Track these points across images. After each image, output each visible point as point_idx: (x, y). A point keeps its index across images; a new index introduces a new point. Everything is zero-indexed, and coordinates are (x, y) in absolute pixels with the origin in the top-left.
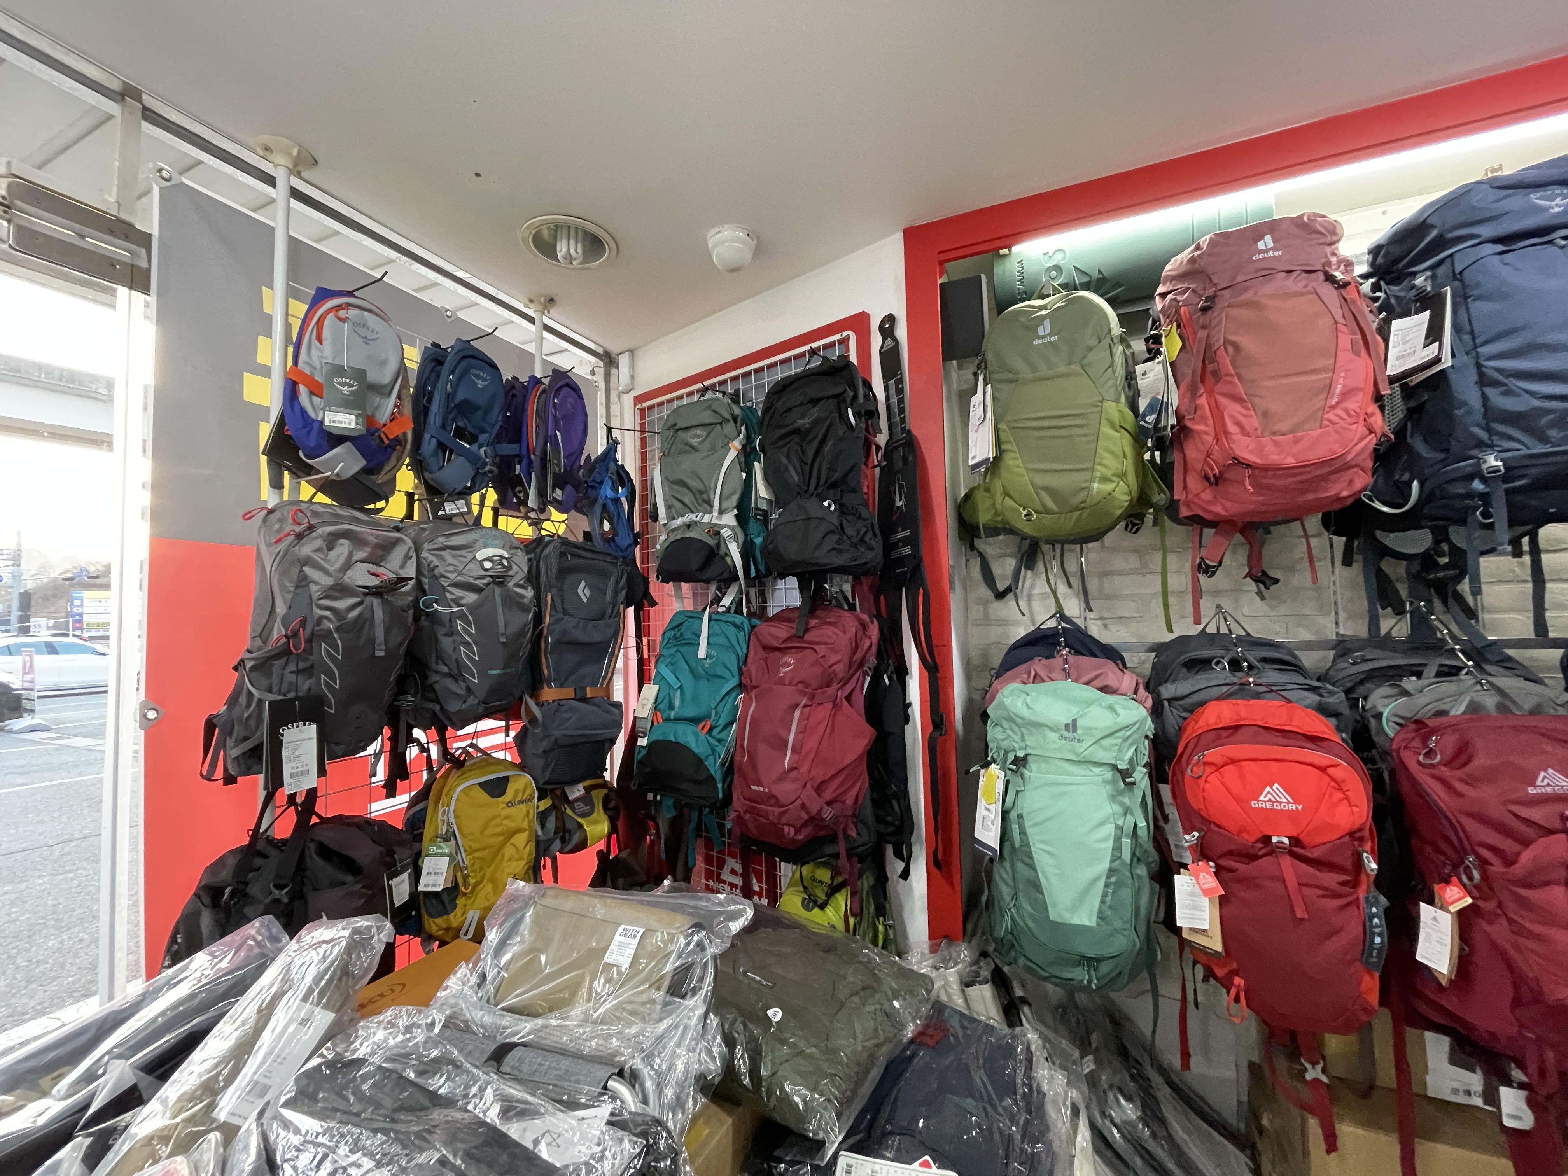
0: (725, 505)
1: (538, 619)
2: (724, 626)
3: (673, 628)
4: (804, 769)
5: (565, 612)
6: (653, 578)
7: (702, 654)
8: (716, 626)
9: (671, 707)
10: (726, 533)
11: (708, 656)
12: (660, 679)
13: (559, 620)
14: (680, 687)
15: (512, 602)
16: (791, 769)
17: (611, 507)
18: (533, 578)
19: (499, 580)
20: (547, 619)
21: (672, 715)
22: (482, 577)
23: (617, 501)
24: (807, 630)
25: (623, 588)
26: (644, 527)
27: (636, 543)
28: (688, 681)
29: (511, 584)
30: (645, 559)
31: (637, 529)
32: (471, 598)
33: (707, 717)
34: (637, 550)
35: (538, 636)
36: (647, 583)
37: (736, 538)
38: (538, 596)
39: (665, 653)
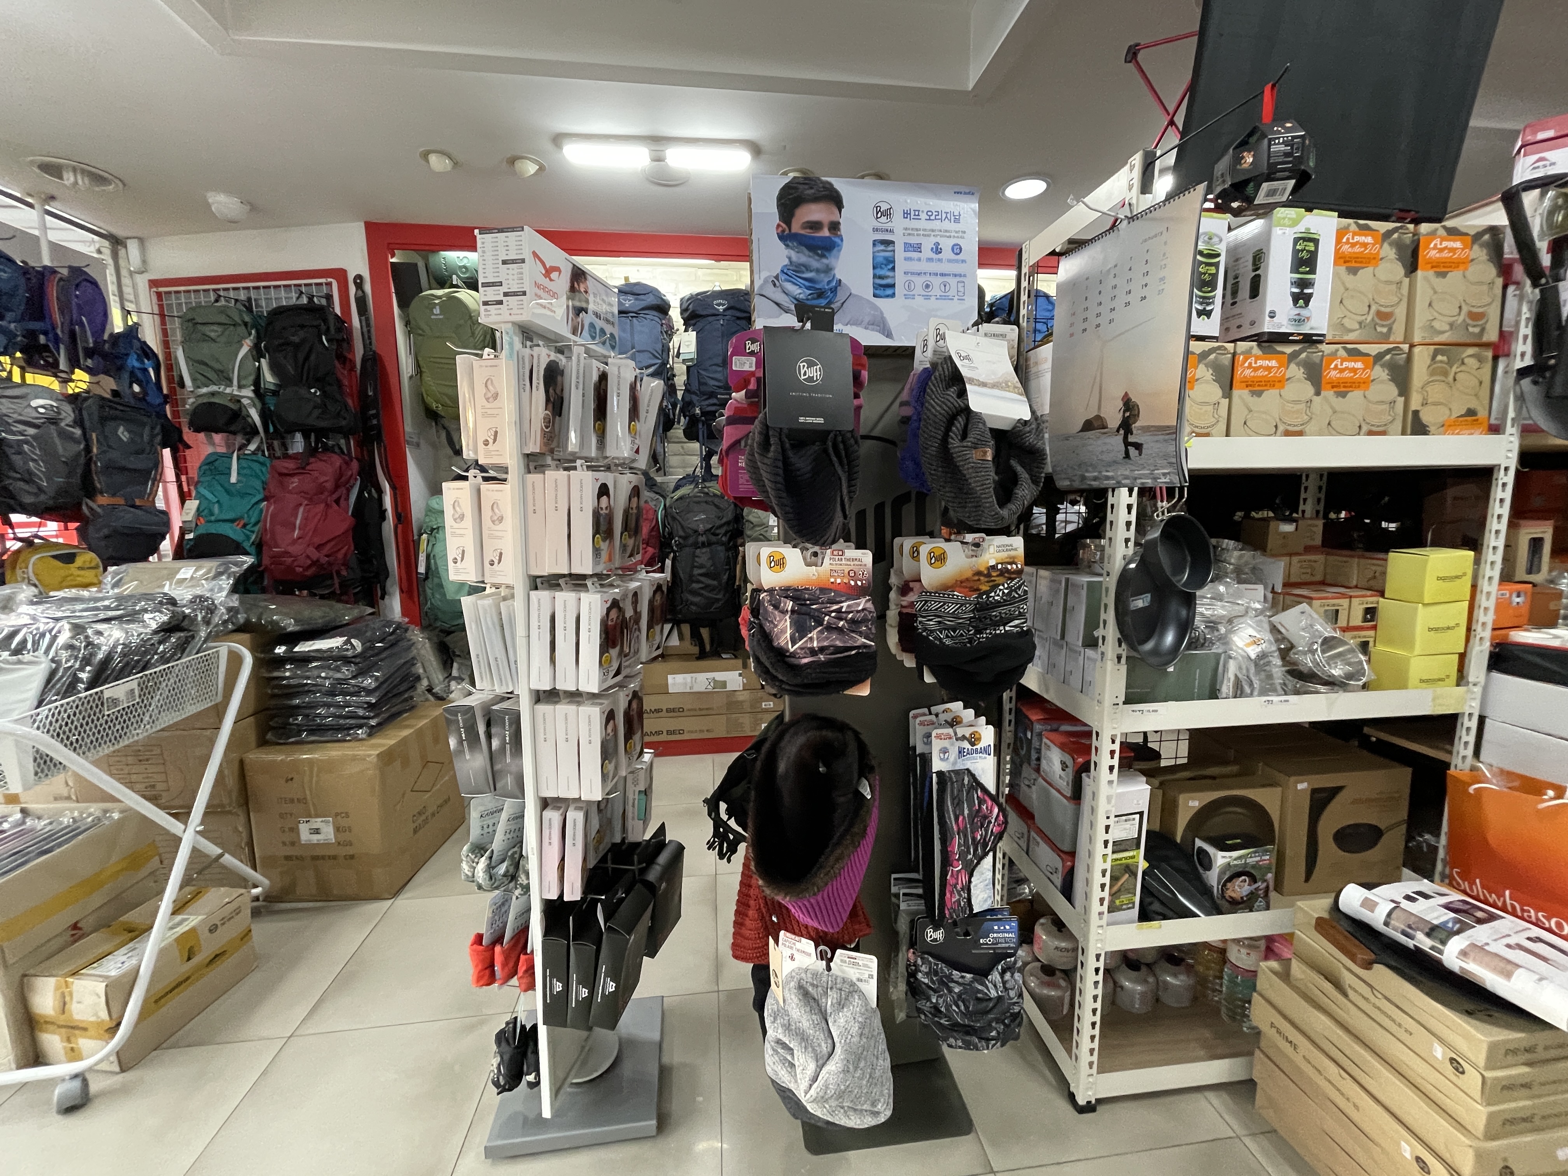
0: (243, 382)
1: (88, 449)
2: (250, 463)
3: (208, 464)
4: (307, 538)
5: (110, 447)
6: (186, 430)
7: (234, 479)
8: (244, 463)
9: (212, 514)
10: (245, 401)
11: (238, 481)
12: (199, 496)
13: (104, 452)
14: (218, 502)
15: (65, 436)
16: (299, 538)
17: (139, 374)
18: (79, 422)
19: (53, 421)
20: (95, 450)
21: (213, 518)
22: (37, 418)
23: (145, 371)
24: (308, 464)
25: (158, 434)
26: (172, 390)
27: (166, 403)
28: (225, 498)
29: (63, 424)
30: (176, 414)
31: (165, 391)
32: (32, 431)
33: (241, 518)
34: (168, 407)
35: (89, 461)
36: (180, 432)
37: (254, 406)
38: (84, 434)
39: (202, 479)
